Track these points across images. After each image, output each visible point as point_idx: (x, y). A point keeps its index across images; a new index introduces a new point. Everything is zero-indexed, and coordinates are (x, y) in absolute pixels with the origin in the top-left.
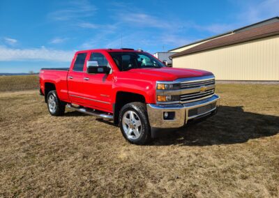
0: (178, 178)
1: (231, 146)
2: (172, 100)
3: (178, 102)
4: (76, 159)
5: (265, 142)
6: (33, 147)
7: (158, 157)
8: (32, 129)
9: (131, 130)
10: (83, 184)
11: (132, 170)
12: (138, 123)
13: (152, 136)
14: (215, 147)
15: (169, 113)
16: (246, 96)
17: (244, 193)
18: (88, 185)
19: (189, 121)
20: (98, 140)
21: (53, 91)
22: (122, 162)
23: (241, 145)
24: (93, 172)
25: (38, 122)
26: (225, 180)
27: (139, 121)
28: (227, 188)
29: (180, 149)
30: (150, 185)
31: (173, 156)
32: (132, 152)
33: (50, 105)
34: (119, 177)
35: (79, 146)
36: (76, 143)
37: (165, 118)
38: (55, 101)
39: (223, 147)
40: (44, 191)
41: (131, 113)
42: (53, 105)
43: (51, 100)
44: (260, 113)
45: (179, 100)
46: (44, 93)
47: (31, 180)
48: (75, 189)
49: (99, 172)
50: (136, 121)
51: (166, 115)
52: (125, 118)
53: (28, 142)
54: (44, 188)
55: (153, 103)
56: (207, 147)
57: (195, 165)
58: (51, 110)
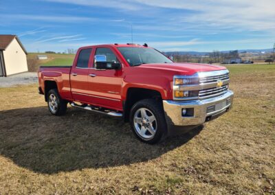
3: (196, 97)
12: (152, 119)
15: (187, 109)
27: (153, 116)
37: (183, 115)
41: (143, 110)
45: (198, 95)
51: (184, 111)
55: (170, 99)
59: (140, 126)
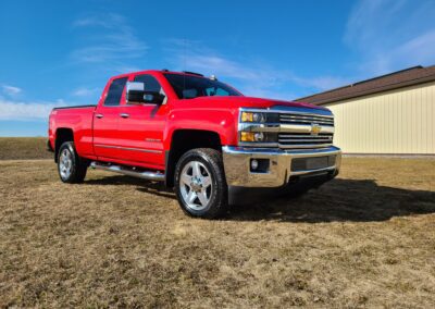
0: (274, 260)
1: (362, 225)
2: (264, 141)
3: (275, 144)
4: (96, 234)
5: (418, 221)
6: (26, 217)
7: (240, 235)
8: (28, 197)
9: (193, 196)
10: (106, 265)
11: (194, 249)
12: (207, 181)
13: (230, 202)
14: (336, 225)
15: (259, 161)
16: (379, 169)
17: (395, 282)
18: (115, 266)
19: (292, 177)
20: (138, 212)
21: (68, 143)
22: (176, 239)
23: (380, 223)
24: (125, 250)
25: (41, 189)
26: (359, 265)
27: (209, 177)
28: (363, 276)
29: (276, 225)
30: (226, 268)
31: (264, 233)
32: (195, 228)
33: (61, 166)
34: (171, 257)
35: (105, 218)
36: (99, 215)
37: (252, 170)
38: (71, 158)
39: (350, 225)
40: (36, 273)
41: (196, 165)
42: (67, 166)
43: (65, 157)
44: (405, 187)
45: (277, 141)
46: (54, 146)
47: (14, 257)
48: (92, 270)
49: (137, 249)
50: (203, 178)
51: (255, 165)
52: (184, 175)
53: (18, 211)
54: (36, 268)
55: (234, 145)
56: (322, 224)
57: (303, 246)
58: (63, 174)
59: (188, 189)
